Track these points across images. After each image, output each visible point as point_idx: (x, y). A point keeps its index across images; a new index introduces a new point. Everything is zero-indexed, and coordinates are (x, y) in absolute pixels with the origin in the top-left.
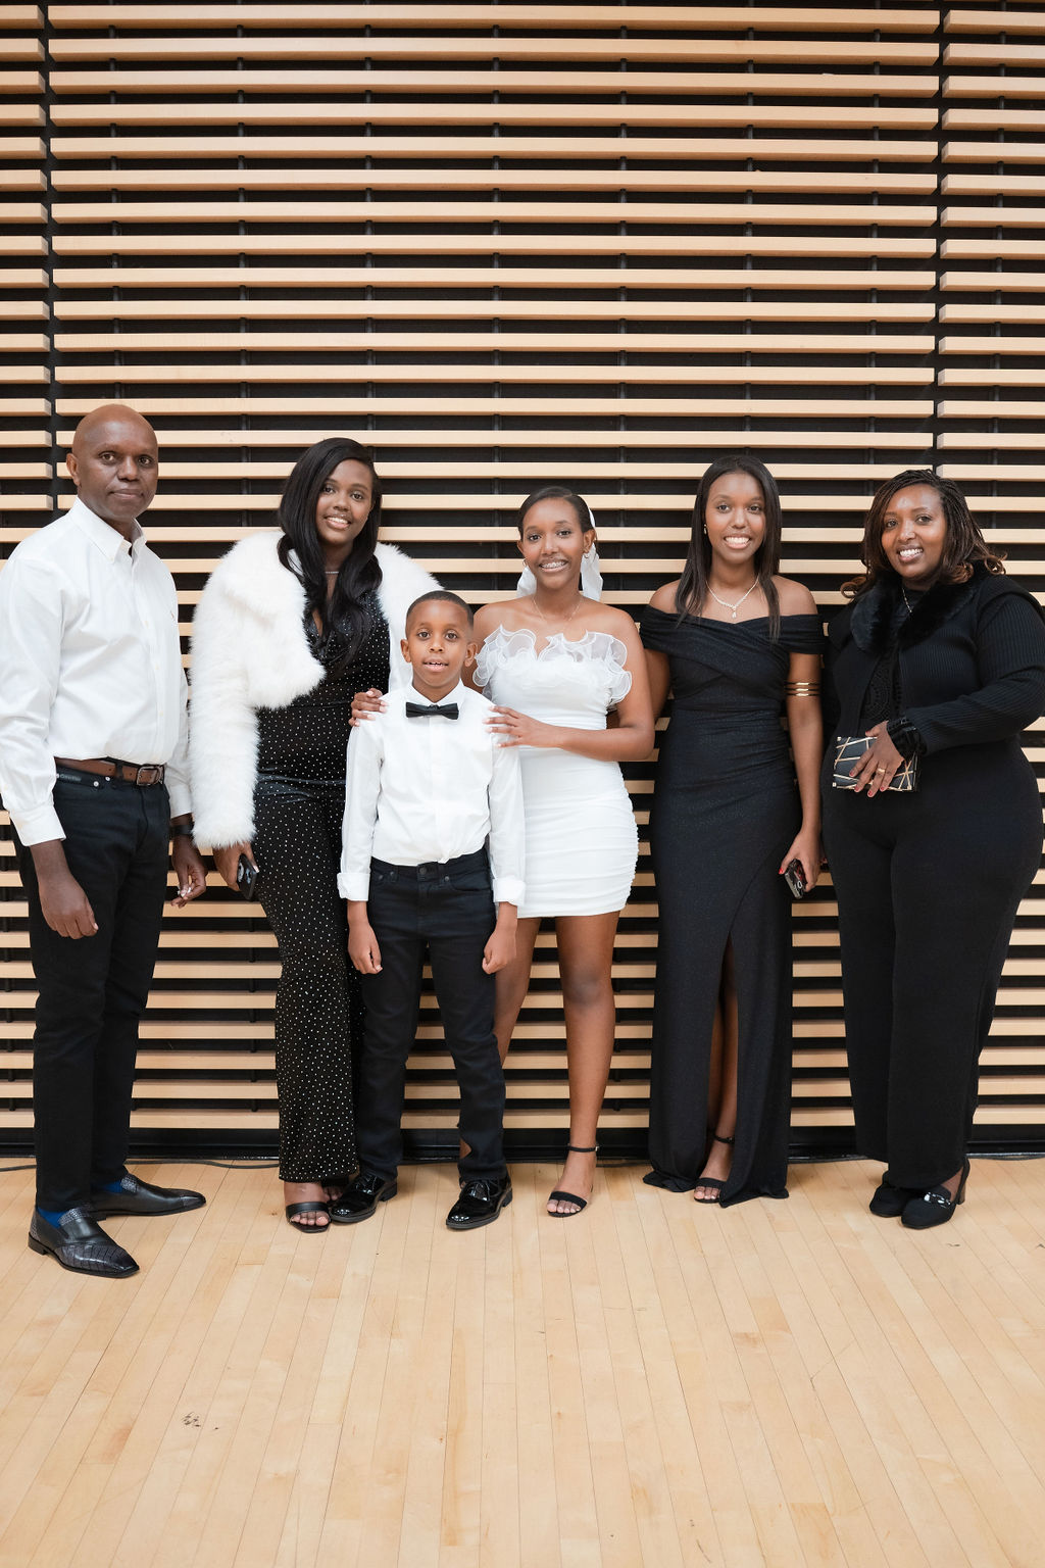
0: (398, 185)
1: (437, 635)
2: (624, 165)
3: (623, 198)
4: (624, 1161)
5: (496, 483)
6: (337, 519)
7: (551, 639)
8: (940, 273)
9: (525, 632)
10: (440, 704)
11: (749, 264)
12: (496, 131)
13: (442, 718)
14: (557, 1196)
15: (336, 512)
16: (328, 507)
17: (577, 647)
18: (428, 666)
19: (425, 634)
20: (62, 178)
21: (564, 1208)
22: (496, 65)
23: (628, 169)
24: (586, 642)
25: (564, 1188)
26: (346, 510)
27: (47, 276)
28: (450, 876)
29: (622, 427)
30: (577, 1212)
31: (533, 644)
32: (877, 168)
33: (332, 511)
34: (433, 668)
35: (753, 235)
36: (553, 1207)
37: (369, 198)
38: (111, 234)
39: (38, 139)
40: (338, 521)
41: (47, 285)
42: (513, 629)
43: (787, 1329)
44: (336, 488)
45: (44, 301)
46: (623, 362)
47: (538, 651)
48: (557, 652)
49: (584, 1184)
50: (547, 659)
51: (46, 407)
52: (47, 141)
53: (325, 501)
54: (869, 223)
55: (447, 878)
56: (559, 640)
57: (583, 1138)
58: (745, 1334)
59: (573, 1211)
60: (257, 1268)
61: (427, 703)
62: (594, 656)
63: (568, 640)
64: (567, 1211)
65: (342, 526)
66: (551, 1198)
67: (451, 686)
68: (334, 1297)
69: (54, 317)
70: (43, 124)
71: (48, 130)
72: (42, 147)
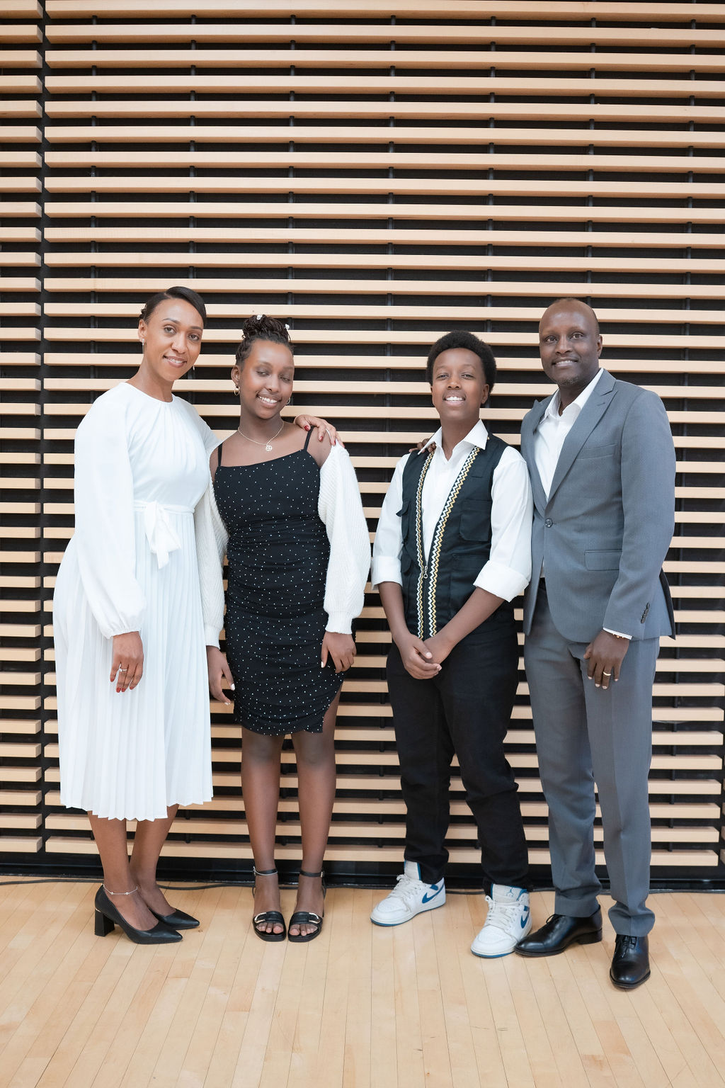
0: (315, 113)
2: (493, 99)
3: (492, 125)
5: (389, 347)
11: (591, 177)
20: (53, 107)
22: (393, 21)
23: (496, 102)
32: (693, 102)
35: (594, 154)
37: (292, 123)
38: (91, 151)
41: (40, 190)
43: (627, 1052)
45: (38, 203)
46: (490, 253)
52: (42, 79)
54: (687, 146)
58: (593, 1056)
60: (184, 981)
68: (245, 1011)
69: (45, 214)
70: (40, 65)
71: (43, 71)
72: (38, 83)
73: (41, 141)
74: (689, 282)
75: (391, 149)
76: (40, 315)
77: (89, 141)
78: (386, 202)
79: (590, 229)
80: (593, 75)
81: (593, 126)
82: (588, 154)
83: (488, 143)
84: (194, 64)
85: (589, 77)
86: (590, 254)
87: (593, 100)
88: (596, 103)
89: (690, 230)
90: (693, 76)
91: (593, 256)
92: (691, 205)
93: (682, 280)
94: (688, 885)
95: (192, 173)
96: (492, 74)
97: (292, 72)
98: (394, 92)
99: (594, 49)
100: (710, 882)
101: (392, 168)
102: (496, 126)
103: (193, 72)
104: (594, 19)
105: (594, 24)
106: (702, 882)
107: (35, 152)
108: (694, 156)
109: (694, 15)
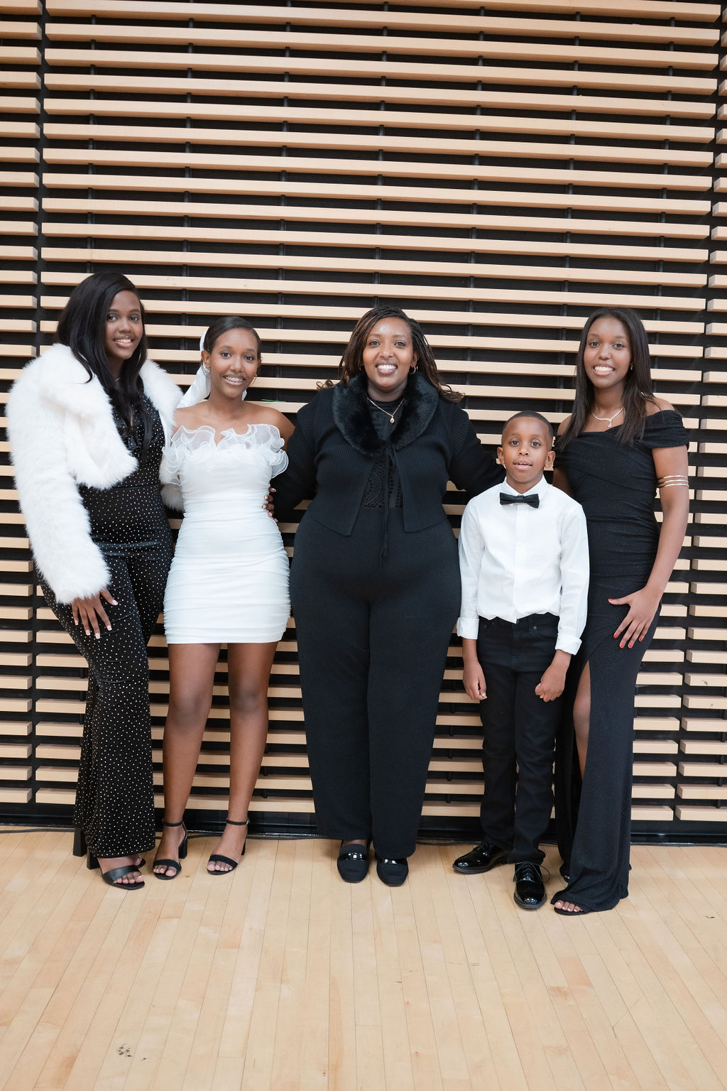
1: (525, 443)
2: (480, 87)
4: (452, 841)
6: (125, 341)
7: (223, 433)
8: (715, 178)
9: (204, 429)
10: (525, 495)
11: (572, 166)
12: (384, 57)
13: (526, 506)
14: (215, 858)
15: (122, 335)
16: (115, 332)
17: (245, 437)
18: (517, 466)
19: (515, 443)
20: (52, 79)
21: (220, 866)
22: (386, 7)
24: (250, 434)
25: (220, 852)
26: (130, 332)
27: (39, 154)
28: (537, 626)
29: (472, 285)
30: (229, 871)
31: (213, 435)
32: (670, 97)
33: (118, 335)
34: (520, 467)
36: (212, 868)
38: (88, 124)
39: (35, 49)
40: (126, 342)
41: (38, 160)
42: (193, 427)
43: (589, 984)
44: (118, 316)
45: (36, 173)
46: (474, 236)
47: (217, 442)
48: (231, 442)
49: (236, 849)
50: (223, 448)
51: (34, 254)
52: (42, 51)
53: (111, 327)
54: (663, 139)
55: (535, 628)
56: (230, 433)
57: (238, 815)
58: (558, 988)
59: (226, 870)
61: (515, 493)
62: (259, 442)
63: (237, 433)
64: (222, 869)
65: (129, 345)
66: (210, 860)
67: (535, 481)
68: (235, 948)
69: (43, 185)
70: (40, 37)
71: (43, 43)
72: (38, 55)
73: (39, 111)
74: (661, 269)
75: (382, 132)
76: (36, 283)
77: (88, 114)
78: (375, 184)
79: (570, 216)
80: (576, 67)
81: (574, 117)
82: (570, 144)
83: (474, 129)
84: (191, 42)
85: (572, 69)
86: (569, 240)
87: (575, 92)
88: (578, 95)
89: (664, 220)
90: (671, 72)
91: (571, 242)
92: (665, 196)
93: (655, 267)
94: (645, 839)
95: (187, 149)
96: (480, 62)
97: (287, 53)
98: (385, 77)
99: (577, 42)
100: (666, 836)
101: (382, 150)
102: (483, 114)
103: (190, 49)
104: (578, 13)
105: (578, 17)
106: (659, 836)
107: (34, 124)
108: (669, 149)
109: (673, 13)
